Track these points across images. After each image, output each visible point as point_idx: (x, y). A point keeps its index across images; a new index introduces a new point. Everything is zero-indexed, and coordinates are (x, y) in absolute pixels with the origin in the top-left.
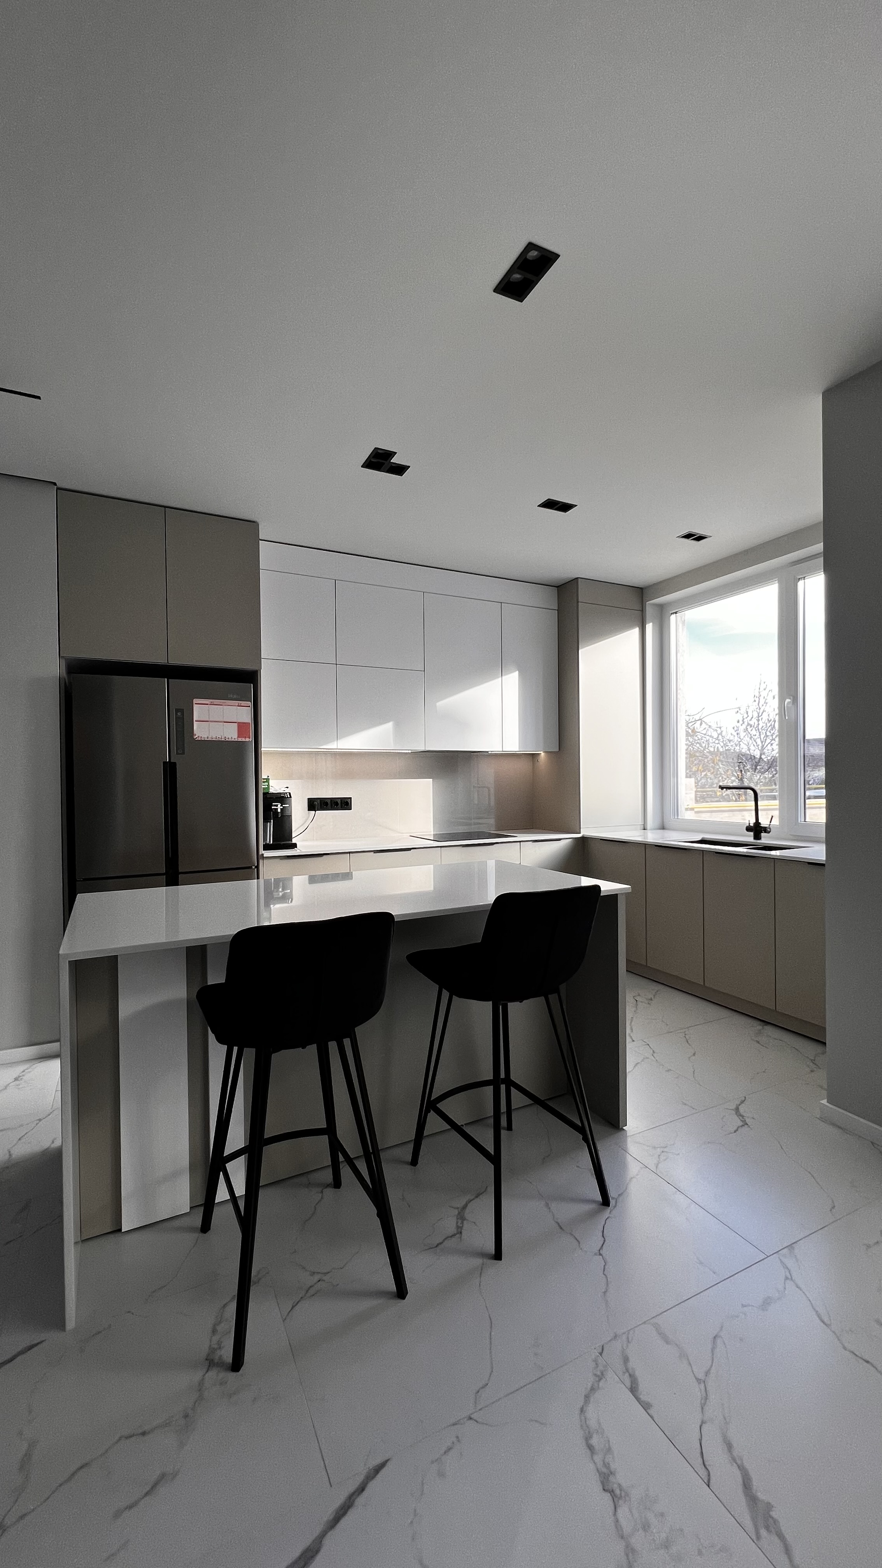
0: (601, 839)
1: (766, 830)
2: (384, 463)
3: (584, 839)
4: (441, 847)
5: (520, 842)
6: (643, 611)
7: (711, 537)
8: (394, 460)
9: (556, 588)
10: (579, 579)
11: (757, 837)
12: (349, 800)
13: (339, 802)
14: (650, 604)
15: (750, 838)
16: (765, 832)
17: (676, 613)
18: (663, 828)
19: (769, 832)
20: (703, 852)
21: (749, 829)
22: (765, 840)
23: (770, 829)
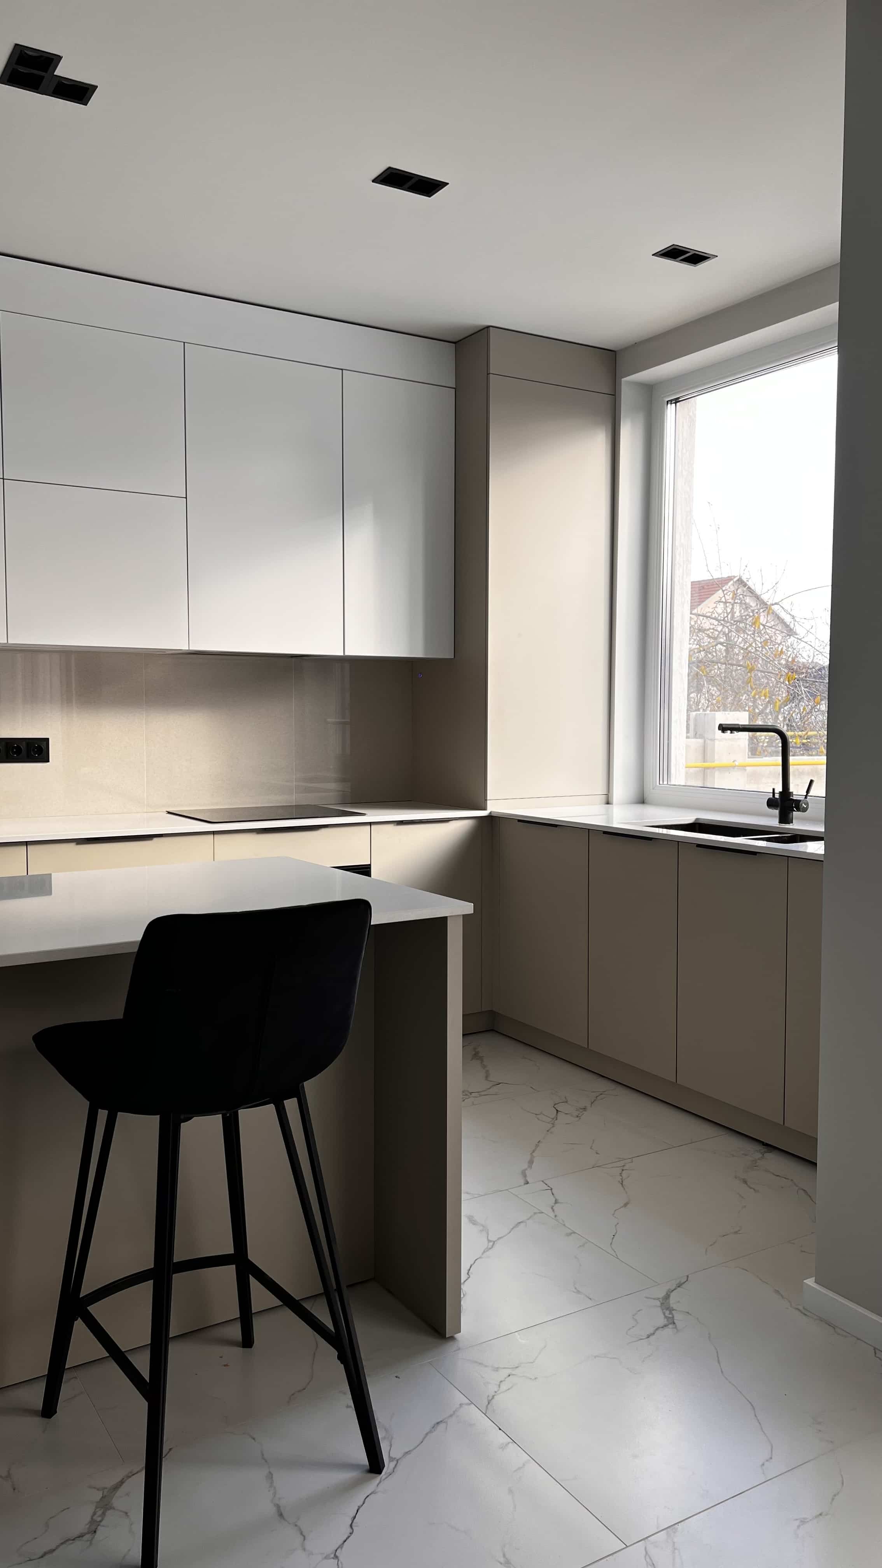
0: (519, 821)
1: (797, 805)
2: (43, 77)
3: (492, 820)
4: (214, 833)
5: (370, 824)
6: (614, 395)
7: (717, 256)
8: (61, 71)
9: (454, 344)
10: (491, 328)
11: (785, 818)
12: (45, 743)
13: (23, 746)
14: (629, 381)
15: (771, 820)
16: (798, 810)
17: (676, 401)
18: (642, 800)
19: (805, 810)
20: (678, 843)
21: (771, 803)
22: (798, 825)
23: (807, 804)
